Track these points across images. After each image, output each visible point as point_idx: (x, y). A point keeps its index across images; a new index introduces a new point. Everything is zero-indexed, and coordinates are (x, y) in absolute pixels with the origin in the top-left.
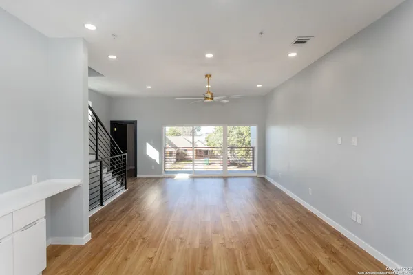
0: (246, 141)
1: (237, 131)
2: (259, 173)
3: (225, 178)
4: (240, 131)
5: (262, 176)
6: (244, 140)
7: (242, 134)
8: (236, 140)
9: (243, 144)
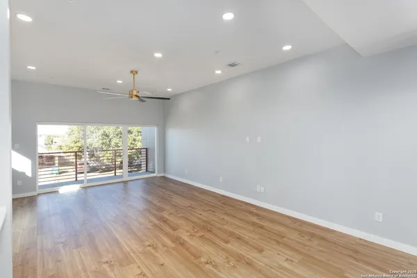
0: (113, 143)
1: (101, 132)
2: (159, 172)
3: (125, 182)
4: (105, 132)
5: (162, 175)
6: (110, 141)
7: (107, 136)
8: (101, 142)
9: (109, 146)
